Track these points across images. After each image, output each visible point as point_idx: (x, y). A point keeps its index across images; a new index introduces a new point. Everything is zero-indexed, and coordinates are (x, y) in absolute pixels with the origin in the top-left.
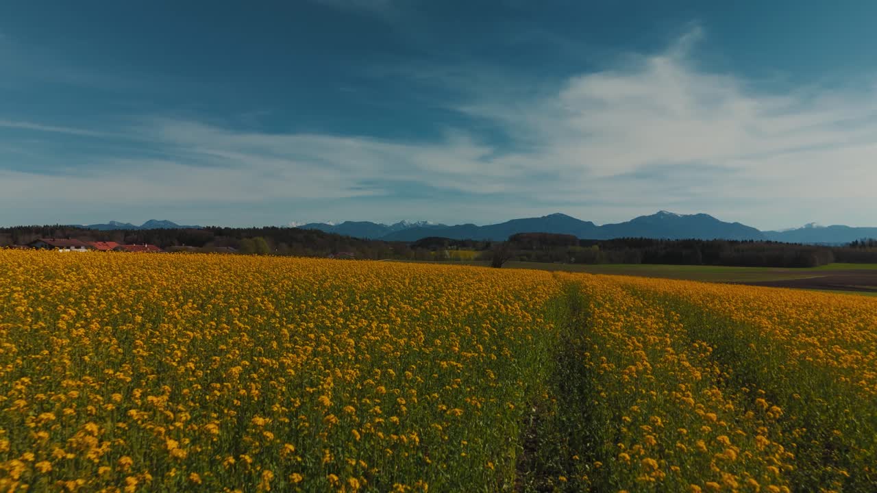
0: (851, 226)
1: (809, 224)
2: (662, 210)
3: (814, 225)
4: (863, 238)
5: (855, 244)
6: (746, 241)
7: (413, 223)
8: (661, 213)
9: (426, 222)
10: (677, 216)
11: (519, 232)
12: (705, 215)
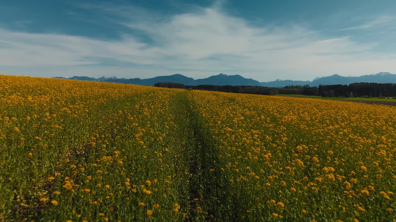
0: (293, 80)
1: (277, 80)
2: (221, 73)
3: (280, 80)
4: (289, 85)
5: (287, 87)
6: (248, 86)
7: (109, 78)
8: (221, 74)
9: (116, 77)
10: (227, 76)
11: (159, 82)
12: (238, 75)
